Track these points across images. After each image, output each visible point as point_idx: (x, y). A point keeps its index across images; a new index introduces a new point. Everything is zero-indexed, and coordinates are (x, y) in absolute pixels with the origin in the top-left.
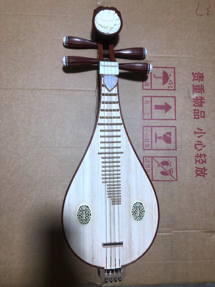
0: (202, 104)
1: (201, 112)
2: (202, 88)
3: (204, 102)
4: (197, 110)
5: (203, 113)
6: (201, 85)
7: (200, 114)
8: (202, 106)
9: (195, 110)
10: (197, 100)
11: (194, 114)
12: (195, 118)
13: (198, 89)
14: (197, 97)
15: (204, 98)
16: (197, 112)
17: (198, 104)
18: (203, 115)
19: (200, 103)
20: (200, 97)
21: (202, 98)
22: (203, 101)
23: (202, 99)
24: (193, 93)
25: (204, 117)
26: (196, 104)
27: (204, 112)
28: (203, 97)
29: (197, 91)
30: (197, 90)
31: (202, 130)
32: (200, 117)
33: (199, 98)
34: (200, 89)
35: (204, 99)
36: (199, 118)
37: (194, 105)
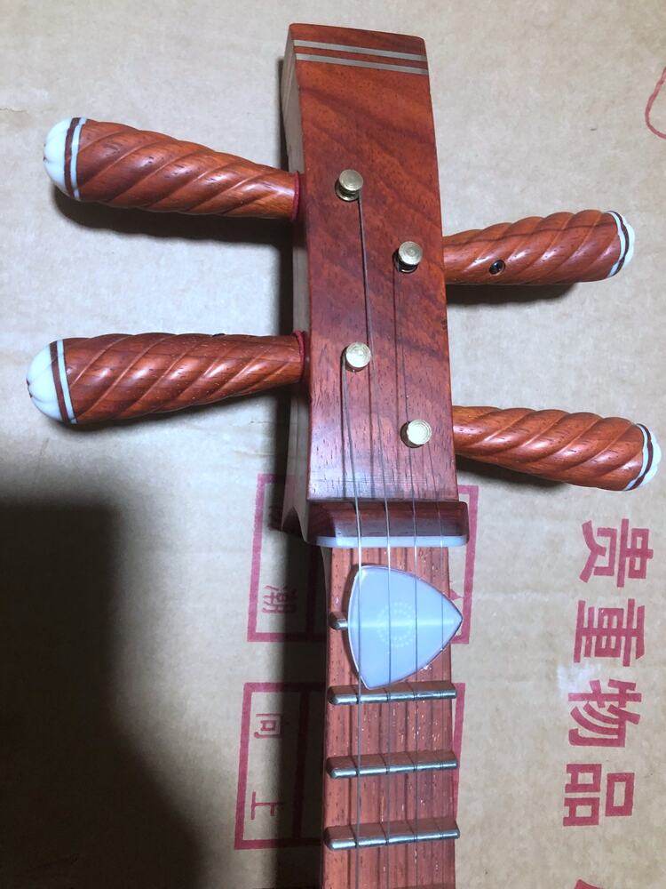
0: (621, 732)
1: (612, 778)
2: (635, 626)
3: (635, 719)
4: (586, 768)
5: (620, 789)
6: (631, 603)
7: (602, 796)
8: (619, 742)
9: (574, 769)
10: (594, 704)
11: (570, 795)
12: (571, 820)
13: (609, 632)
14: (595, 684)
15: (638, 690)
16: (584, 778)
17: (599, 729)
18: (619, 800)
19: (614, 721)
20: (612, 683)
21: (626, 691)
22: (631, 707)
23: (623, 698)
24: (577, 658)
25: (626, 810)
26: (585, 733)
27: (628, 779)
28: (632, 686)
29: (604, 645)
30: (599, 640)
32: (602, 810)
33: (606, 689)
34: (619, 632)
35: (637, 698)
36: (592, 820)
37: (575, 739)
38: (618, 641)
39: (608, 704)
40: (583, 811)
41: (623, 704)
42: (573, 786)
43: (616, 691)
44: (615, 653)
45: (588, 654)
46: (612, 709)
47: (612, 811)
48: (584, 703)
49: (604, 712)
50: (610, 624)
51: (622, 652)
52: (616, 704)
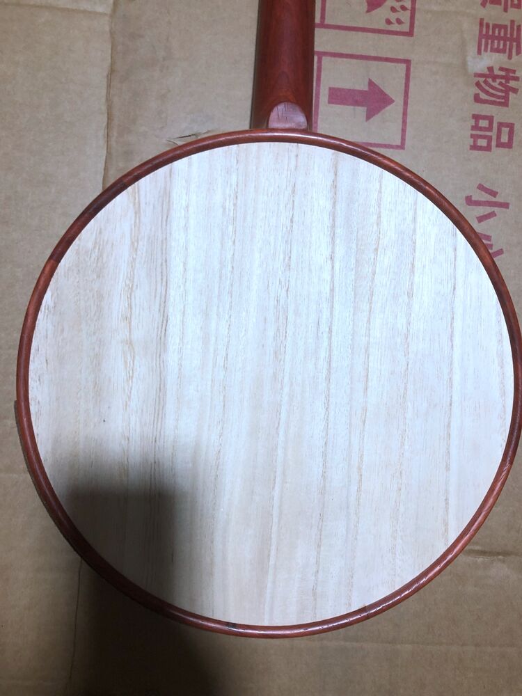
0: (506, 98)
1: (501, 125)
2: (515, 36)
3: (515, 91)
4: (485, 117)
5: (505, 130)
6: (512, 22)
7: (494, 134)
8: (505, 104)
9: (477, 117)
10: (490, 80)
11: (474, 132)
12: (474, 147)
13: (499, 38)
14: (490, 69)
15: (517, 74)
16: (484, 123)
17: (493, 95)
18: (505, 139)
19: (501, 91)
20: (501, 69)
21: (509, 75)
22: (512, 84)
23: (507, 79)
24: (479, 52)
25: (509, 145)
26: (483, 96)
27: (511, 127)
28: (514, 71)
29: (496, 46)
30: (493, 42)
31: (494, 194)
32: (494, 143)
33: (497, 72)
34: (505, 39)
35: (517, 79)
36: (488, 148)
37: (477, 99)
38: (505, 45)
39: (498, 81)
40: (483, 143)
41: (508, 82)
42: (476, 127)
43: (503, 73)
44: (503, 51)
45: (486, 50)
46: (501, 84)
47: (500, 145)
48: (484, 79)
49: (496, 84)
51: (507, 50)
52: (503, 81)
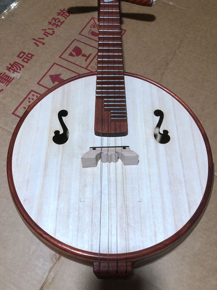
38: (4, 77)
39: (13, 69)
40: (30, 56)
41: (11, 67)
42: (29, 60)
43: (10, 70)
44: (6, 76)
45: (11, 78)
46: (13, 67)
47: (25, 53)
48: (18, 71)
49: (15, 68)
50: (3, 81)
51: (5, 75)
52: (12, 68)
